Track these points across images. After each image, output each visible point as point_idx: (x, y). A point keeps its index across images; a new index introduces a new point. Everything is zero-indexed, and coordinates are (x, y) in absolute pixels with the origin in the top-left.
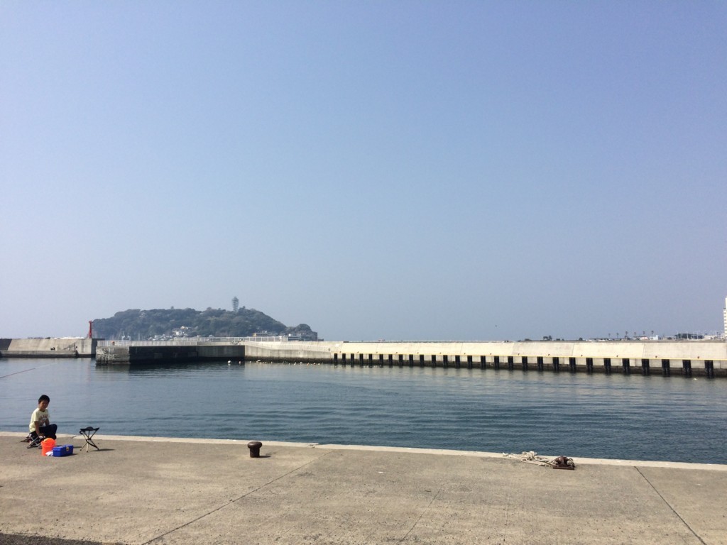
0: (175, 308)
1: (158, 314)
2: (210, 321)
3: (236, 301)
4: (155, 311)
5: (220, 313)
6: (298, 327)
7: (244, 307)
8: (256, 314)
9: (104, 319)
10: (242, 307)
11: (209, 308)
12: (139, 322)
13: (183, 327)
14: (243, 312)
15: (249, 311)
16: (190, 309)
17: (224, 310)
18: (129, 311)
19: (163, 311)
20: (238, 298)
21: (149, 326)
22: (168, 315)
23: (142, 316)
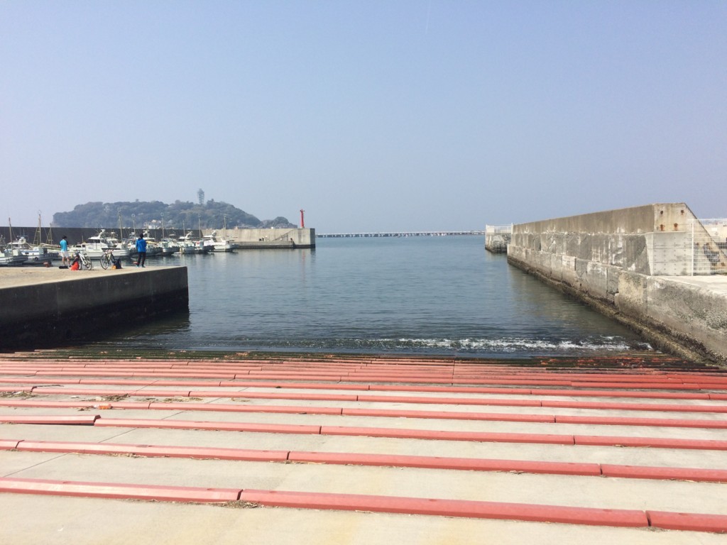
0: (141, 201)
1: (126, 207)
2: (185, 214)
3: (201, 193)
4: (120, 204)
5: (189, 206)
6: (276, 221)
7: (213, 200)
8: (228, 207)
9: (66, 213)
10: (210, 200)
11: (177, 201)
12: (106, 215)
13: (154, 221)
14: (211, 204)
15: (219, 204)
16: (157, 202)
17: (192, 203)
18: (90, 204)
19: (128, 204)
20: (203, 190)
21: (117, 219)
22: (135, 208)
23: (107, 209)
